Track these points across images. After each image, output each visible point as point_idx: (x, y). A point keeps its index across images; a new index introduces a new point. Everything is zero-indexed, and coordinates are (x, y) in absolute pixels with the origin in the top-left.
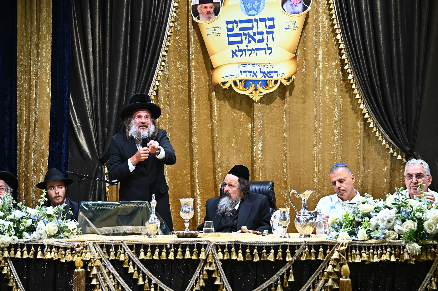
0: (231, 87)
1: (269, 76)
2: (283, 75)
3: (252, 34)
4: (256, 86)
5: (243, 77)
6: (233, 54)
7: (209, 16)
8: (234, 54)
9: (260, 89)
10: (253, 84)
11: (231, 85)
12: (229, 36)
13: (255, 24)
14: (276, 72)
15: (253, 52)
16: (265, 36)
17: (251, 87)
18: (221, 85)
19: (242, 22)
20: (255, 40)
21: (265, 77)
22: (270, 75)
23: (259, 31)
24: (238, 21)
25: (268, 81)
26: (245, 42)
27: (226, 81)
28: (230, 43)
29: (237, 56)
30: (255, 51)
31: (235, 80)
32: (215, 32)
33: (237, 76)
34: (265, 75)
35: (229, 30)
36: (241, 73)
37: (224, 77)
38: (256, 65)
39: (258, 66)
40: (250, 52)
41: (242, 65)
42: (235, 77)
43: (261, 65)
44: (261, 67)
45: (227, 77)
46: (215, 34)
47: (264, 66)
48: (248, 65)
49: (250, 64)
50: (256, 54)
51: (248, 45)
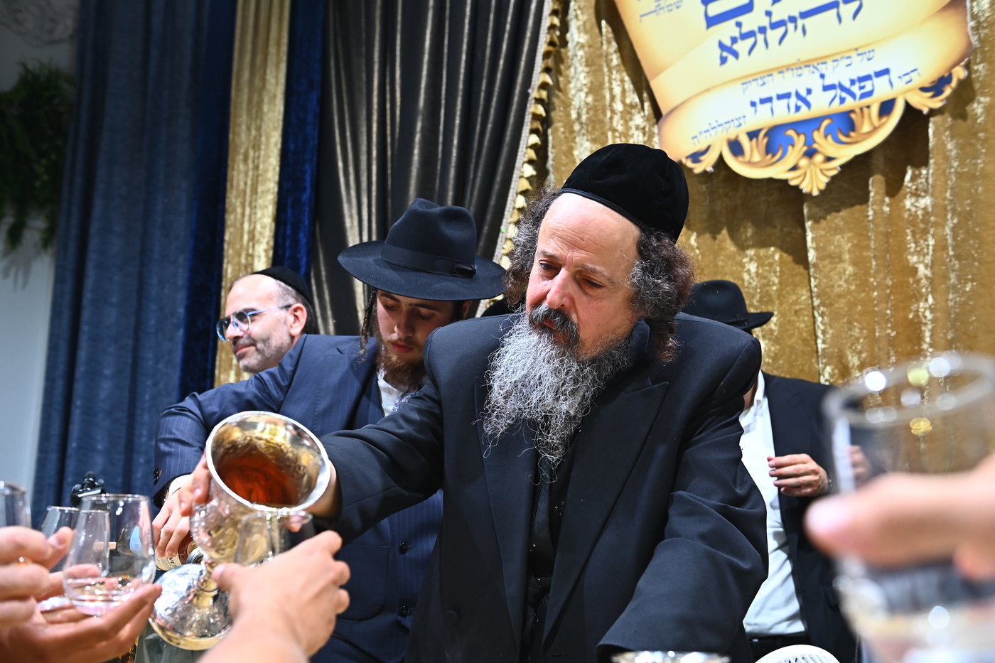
0: (721, 162)
1: (858, 93)
2: (913, 75)
4: (809, 142)
5: (764, 118)
6: (725, 54)
8: (727, 51)
9: (826, 145)
10: (798, 134)
11: (721, 158)
14: (886, 72)
15: (791, 26)
17: (793, 145)
18: (690, 164)
21: (842, 100)
22: (861, 88)
25: (853, 111)
26: (762, 4)
27: (702, 147)
28: (712, 21)
29: (736, 55)
30: (800, 22)
31: (732, 137)
33: (742, 121)
34: (844, 95)
36: (753, 109)
37: (696, 137)
38: (806, 66)
39: (811, 68)
40: (781, 30)
41: (754, 80)
42: (732, 125)
43: (825, 63)
44: (823, 69)
45: (707, 133)
46: (663, 8)
47: (836, 63)
48: (776, 74)
49: (784, 70)
50: (804, 31)
51: (772, 9)
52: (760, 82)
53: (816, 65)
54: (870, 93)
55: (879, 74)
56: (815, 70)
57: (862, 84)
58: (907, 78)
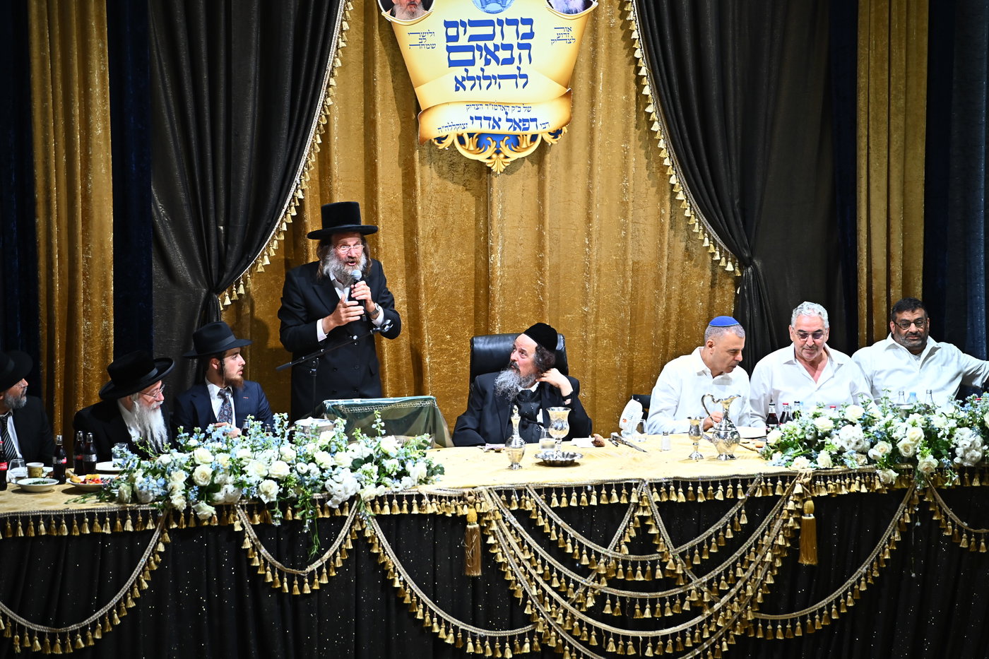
0: (452, 146)
1: (522, 127)
2: (547, 125)
3: (492, 49)
4: (498, 146)
5: (476, 128)
6: (458, 85)
7: (414, 9)
8: (459, 84)
9: (506, 150)
10: (493, 141)
11: (453, 143)
12: (450, 49)
13: (498, 28)
14: (535, 120)
15: (493, 81)
16: (516, 52)
17: (490, 146)
18: (436, 143)
19: (474, 24)
20: (497, 60)
21: (515, 129)
22: (524, 125)
23: (504, 42)
24: (467, 22)
25: (519, 136)
26: (480, 63)
27: (444, 135)
28: (453, 64)
29: (464, 88)
30: (498, 80)
31: (460, 134)
32: (424, 41)
33: (465, 126)
34: (516, 126)
35: (449, 39)
36: (471, 121)
37: (440, 128)
38: (499, 106)
39: (502, 108)
40: (488, 82)
41: (472, 105)
42: (460, 128)
43: (508, 107)
44: (507, 109)
45: (447, 128)
46: (424, 45)
47: (513, 108)
48: (484, 105)
49: (489, 104)
50: (500, 86)
51: (485, 68)
52: (476, 107)
53: (503, 106)
54: (527, 129)
55: (532, 120)
56: (504, 109)
57: (524, 123)
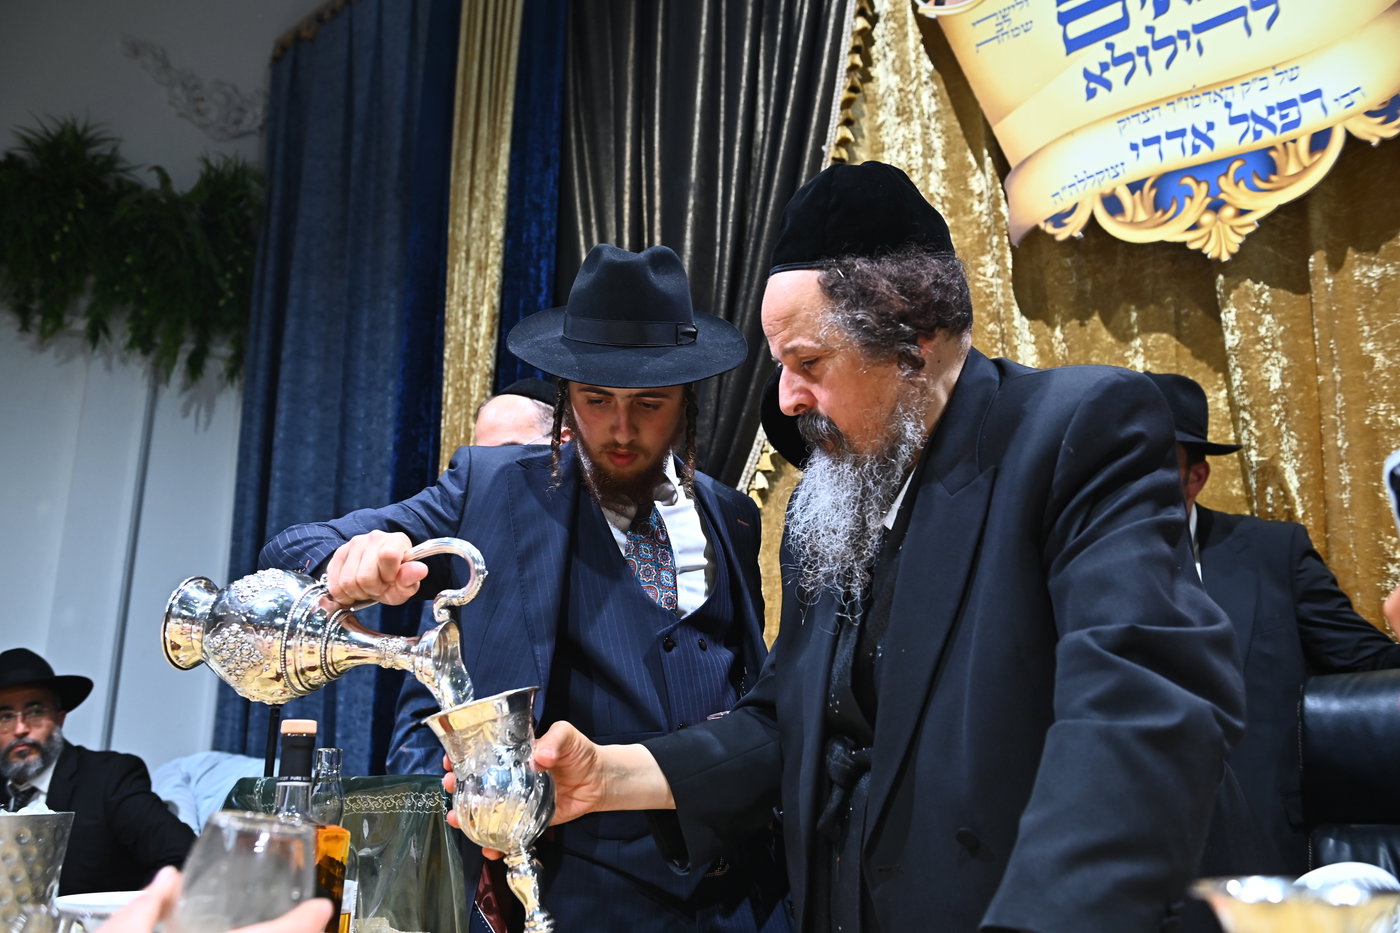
0: (1092, 224)
1: (1279, 124)
2: (1355, 96)
4: (1214, 191)
5: (1149, 164)
6: (1093, 85)
8: (1095, 81)
9: (1236, 194)
10: (1198, 183)
11: (1092, 219)
12: (1064, 19)
14: (1316, 94)
15: (1181, 44)
17: (1191, 197)
18: (1050, 229)
21: (1258, 135)
22: (1283, 117)
25: (1273, 148)
26: (1141, 18)
27: (1067, 206)
28: (1073, 45)
29: (1108, 85)
31: (1107, 191)
32: (1005, 25)
33: (1119, 169)
34: (1259, 127)
36: (1135, 153)
37: (1057, 194)
38: (1204, 94)
39: (1212, 96)
40: (1168, 50)
41: (1133, 116)
42: (1107, 177)
43: (1232, 88)
44: (1228, 95)
45: (1073, 188)
46: (1007, 33)
47: (1246, 87)
48: (1163, 107)
49: (1175, 100)
50: (1200, 49)
51: (1155, 23)
52: (1143, 118)
53: (1218, 91)
54: (1296, 123)
55: (1306, 98)
56: (1217, 98)
57: (1284, 112)
58: (1347, 100)
